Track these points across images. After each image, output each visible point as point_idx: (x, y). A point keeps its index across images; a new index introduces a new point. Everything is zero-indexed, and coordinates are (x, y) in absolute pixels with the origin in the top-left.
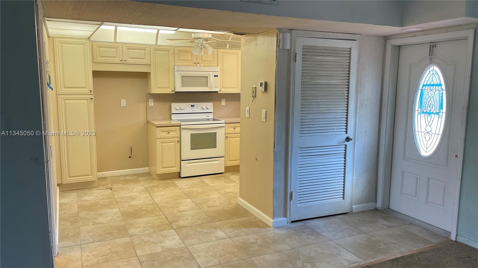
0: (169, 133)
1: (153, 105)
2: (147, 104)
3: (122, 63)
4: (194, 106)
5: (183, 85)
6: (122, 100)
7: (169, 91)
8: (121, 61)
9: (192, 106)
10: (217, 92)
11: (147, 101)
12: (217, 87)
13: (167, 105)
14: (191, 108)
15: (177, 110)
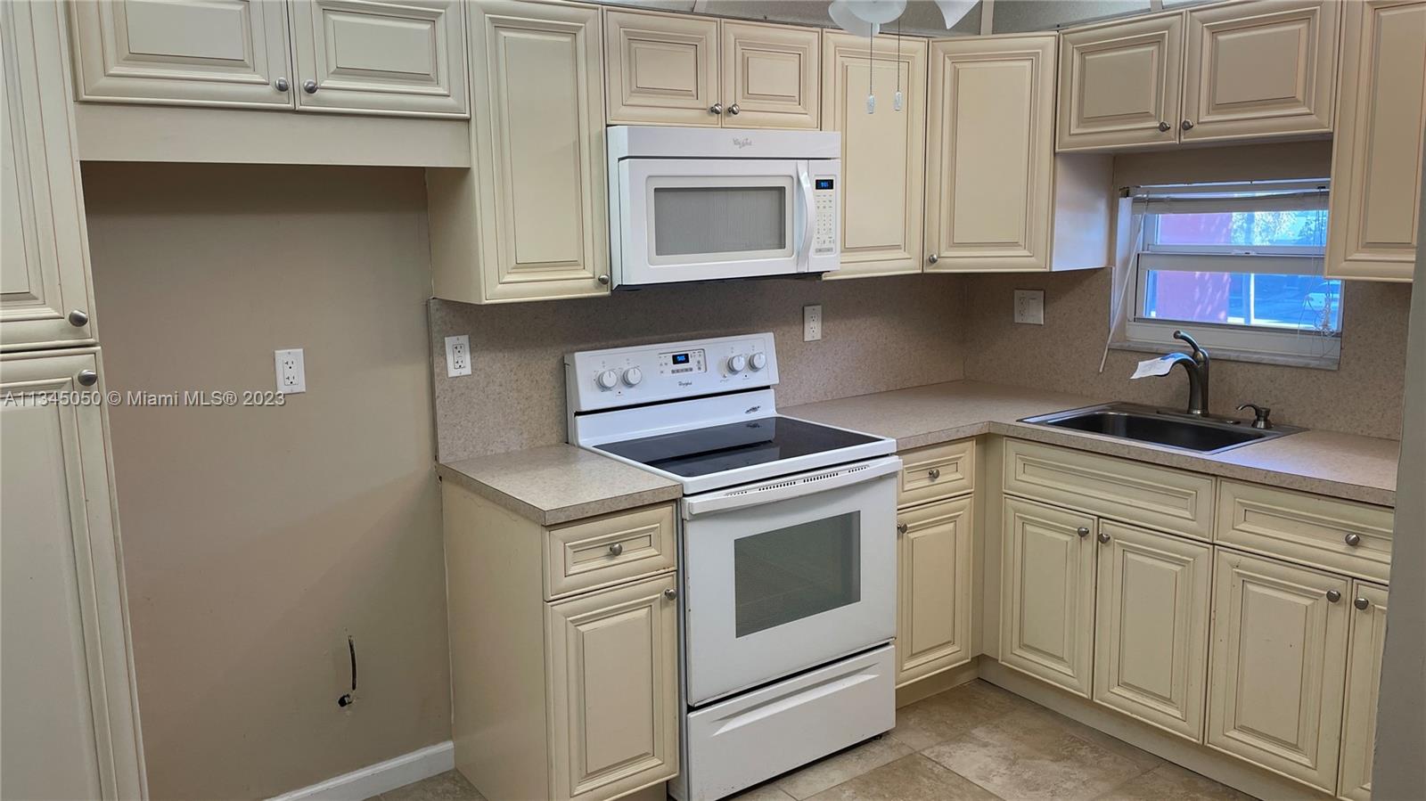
0: (615, 553)
1: (467, 371)
2: (437, 370)
3: (290, 106)
4: (687, 361)
5: (664, 245)
6: (281, 355)
7: (577, 284)
8: (282, 88)
9: (676, 360)
10: (819, 274)
11: (433, 352)
12: (829, 250)
13: (544, 364)
14: (673, 372)
15: (603, 387)
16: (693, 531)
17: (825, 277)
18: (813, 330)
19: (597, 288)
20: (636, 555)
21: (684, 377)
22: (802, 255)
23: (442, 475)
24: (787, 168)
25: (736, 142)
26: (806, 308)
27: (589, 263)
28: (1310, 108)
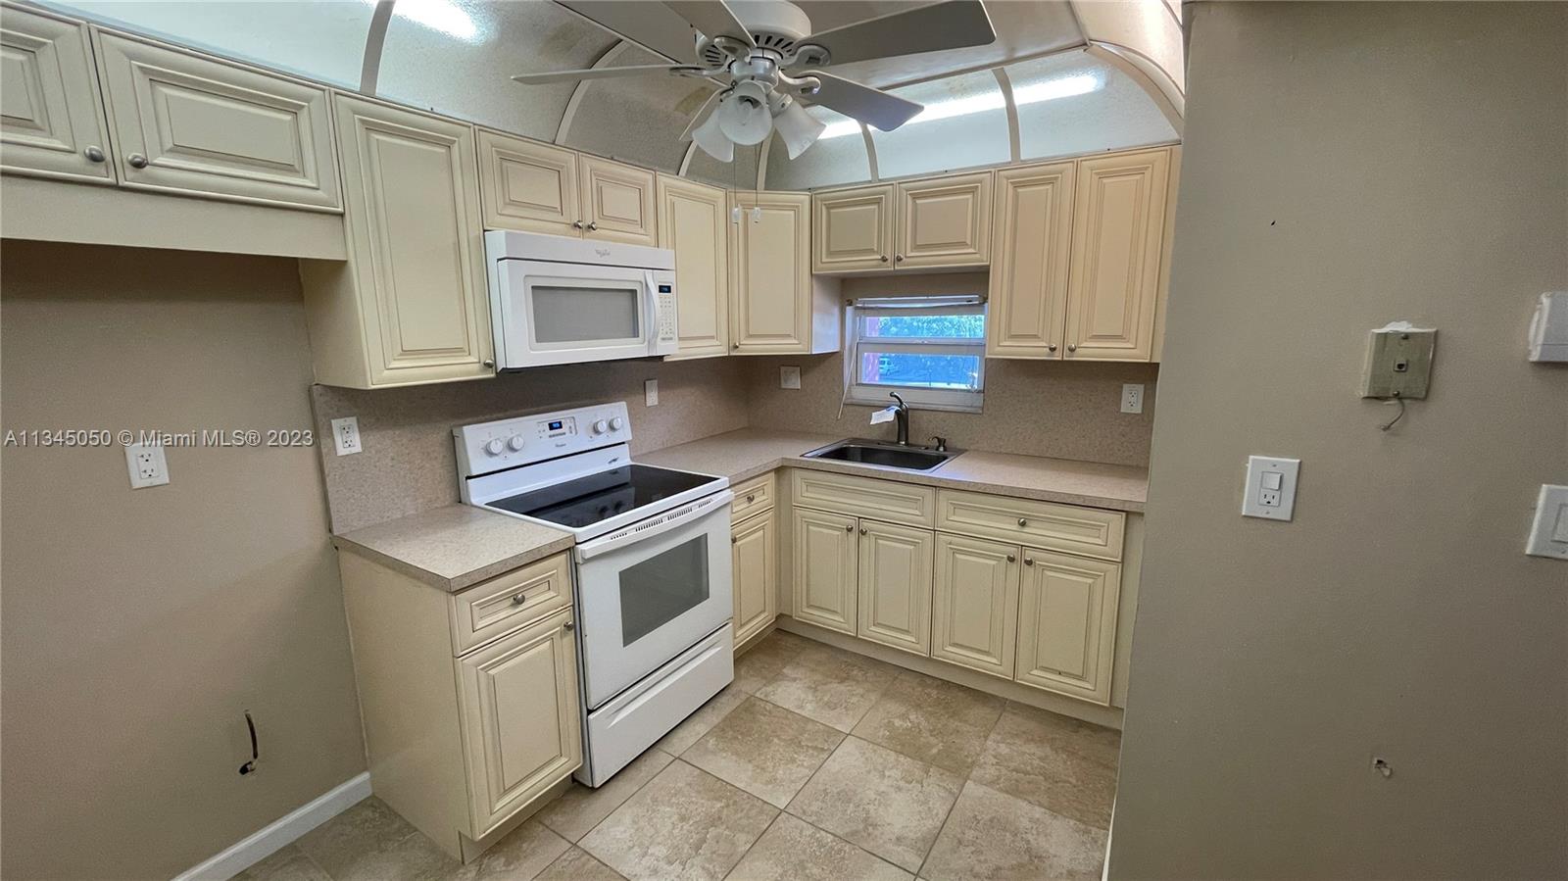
0: (518, 602)
1: (358, 448)
2: (324, 451)
4: (561, 427)
5: (544, 333)
7: (465, 368)
8: (95, 159)
9: (551, 427)
10: (661, 357)
11: (320, 434)
12: (671, 339)
13: (435, 437)
14: (550, 436)
15: (491, 454)
16: (585, 572)
17: (666, 360)
18: (652, 398)
19: (483, 371)
20: (536, 601)
21: (559, 440)
22: (651, 344)
23: (337, 546)
24: (637, 275)
25: (598, 252)
26: (647, 382)
27: (474, 350)
28: (975, 248)
